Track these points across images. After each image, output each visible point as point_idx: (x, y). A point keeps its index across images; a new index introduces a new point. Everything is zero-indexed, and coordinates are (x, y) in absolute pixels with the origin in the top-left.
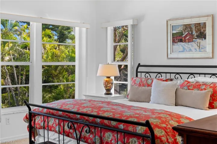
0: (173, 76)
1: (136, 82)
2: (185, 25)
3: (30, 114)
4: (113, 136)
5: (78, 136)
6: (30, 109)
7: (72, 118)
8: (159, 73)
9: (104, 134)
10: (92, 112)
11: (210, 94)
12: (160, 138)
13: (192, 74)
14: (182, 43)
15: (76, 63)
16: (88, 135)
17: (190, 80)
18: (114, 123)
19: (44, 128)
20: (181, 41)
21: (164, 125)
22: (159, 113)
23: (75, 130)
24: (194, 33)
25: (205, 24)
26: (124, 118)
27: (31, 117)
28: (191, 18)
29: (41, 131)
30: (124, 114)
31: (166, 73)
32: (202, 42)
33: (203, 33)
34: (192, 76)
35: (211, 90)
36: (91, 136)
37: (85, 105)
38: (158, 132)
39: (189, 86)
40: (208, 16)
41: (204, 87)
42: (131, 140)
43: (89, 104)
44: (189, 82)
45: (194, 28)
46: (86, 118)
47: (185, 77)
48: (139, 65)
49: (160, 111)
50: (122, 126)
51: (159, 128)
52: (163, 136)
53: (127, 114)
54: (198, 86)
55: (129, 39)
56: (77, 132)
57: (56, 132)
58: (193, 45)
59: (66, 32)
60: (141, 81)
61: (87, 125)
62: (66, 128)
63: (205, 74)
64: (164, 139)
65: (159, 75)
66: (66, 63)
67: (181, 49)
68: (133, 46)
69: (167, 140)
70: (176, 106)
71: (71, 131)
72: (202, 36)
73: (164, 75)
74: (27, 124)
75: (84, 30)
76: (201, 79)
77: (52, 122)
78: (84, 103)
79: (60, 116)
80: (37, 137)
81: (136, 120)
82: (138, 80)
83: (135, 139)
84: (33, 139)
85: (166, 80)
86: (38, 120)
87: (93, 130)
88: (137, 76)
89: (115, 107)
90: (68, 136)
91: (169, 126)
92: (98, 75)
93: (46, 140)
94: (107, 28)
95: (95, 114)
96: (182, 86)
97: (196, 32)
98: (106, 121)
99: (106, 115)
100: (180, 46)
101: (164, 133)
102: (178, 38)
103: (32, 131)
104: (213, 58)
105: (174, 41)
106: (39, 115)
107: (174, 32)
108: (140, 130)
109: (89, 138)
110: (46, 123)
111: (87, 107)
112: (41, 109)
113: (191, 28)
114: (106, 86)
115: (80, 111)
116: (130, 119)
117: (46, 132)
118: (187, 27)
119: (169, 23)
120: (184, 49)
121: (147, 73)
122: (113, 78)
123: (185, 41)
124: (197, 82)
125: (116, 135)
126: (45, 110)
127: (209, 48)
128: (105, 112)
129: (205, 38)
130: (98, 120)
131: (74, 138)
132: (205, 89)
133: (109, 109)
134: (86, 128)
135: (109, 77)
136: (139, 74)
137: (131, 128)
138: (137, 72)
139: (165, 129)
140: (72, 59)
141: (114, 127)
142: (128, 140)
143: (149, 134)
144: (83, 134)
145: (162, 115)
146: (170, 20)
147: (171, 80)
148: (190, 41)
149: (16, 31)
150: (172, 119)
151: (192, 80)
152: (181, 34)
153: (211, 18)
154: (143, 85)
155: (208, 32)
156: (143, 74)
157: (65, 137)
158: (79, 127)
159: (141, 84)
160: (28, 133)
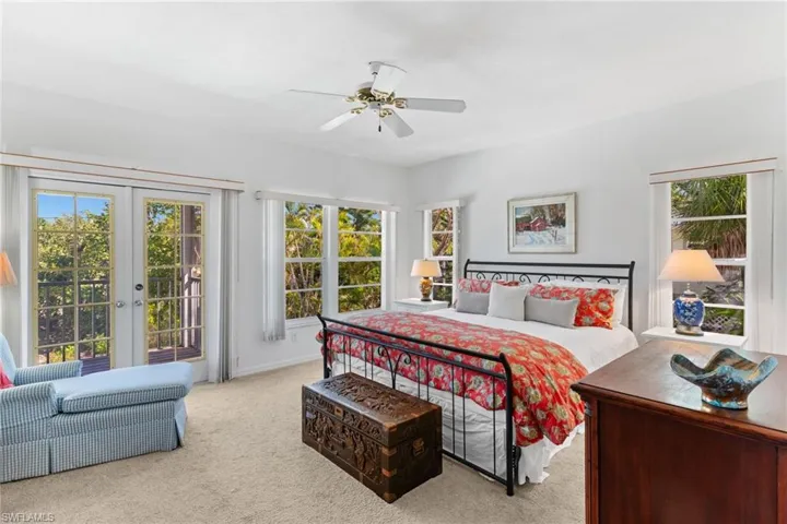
0: (517, 277)
1: (466, 285)
2: (534, 207)
3: (325, 331)
4: (446, 370)
5: (394, 367)
6: (325, 325)
7: (383, 341)
8: (497, 273)
9: (432, 366)
10: (413, 333)
11: (576, 305)
12: (519, 379)
13: (545, 275)
14: (529, 232)
15: (383, 259)
16: (407, 366)
17: (542, 283)
18: (447, 353)
19: (344, 352)
20: (528, 229)
21: (523, 359)
22: (513, 338)
23: (389, 357)
24: (548, 218)
25: (564, 205)
26: (461, 346)
27: (326, 336)
28: (544, 197)
29: (340, 356)
30: (462, 338)
31: (507, 273)
32: (560, 231)
33: (561, 218)
34: (545, 278)
35: (578, 299)
36: (412, 368)
37: (402, 322)
38: (516, 369)
39: (544, 293)
40: (567, 194)
41: (566, 295)
42: (473, 378)
43: (406, 321)
44: (543, 288)
45: (547, 211)
46: (406, 342)
47: (535, 279)
48: (468, 262)
49: (512, 334)
50: (459, 358)
51: (517, 362)
52: (524, 376)
53: (466, 339)
54: (557, 293)
55: (455, 225)
56: (392, 361)
57: (361, 358)
58: (546, 235)
59: (365, 216)
60: (473, 284)
61: (407, 353)
62: (376, 355)
63: (565, 275)
64: (526, 380)
65: (497, 276)
66: (369, 259)
67: (529, 240)
68: (459, 235)
69: (532, 382)
70: (525, 320)
71: (383, 359)
72: (560, 221)
73: (504, 276)
74: (321, 345)
75: (393, 215)
76: (561, 283)
77: (355, 344)
78: (399, 319)
79: (367, 337)
80: (334, 363)
81: (478, 350)
82: (468, 283)
83: (480, 378)
84: (329, 366)
85: (510, 284)
86: (336, 340)
87: (416, 360)
88: (465, 277)
89: (445, 326)
90: (378, 365)
91: (531, 360)
92: (413, 274)
93: (347, 371)
94: (423, 212)
95: (417, 337)
96: (533, 292)
97: (551, 217)
98: (435, 349)
99: (433, 339)
100: (526, 235)
101: (524, 371)
102: (524, 225)
103: (328, 354)
104: (576, 252)
105: (518, 230)
106: (336, 333)
107: (519, 217)
108: (487, 365)
109: (410, 371)
110: (347, 347)
111: (405, 325)
112: (340, 326)
113: (543, 211)
114: (423, 290)
115: (395, 332)
116: (470, 348)
117: (347, 356)
118: (538, 209)
119: (511, 204)
120: (533, 240)
121: (480, 272)
122: (431, 279)
123: (534, 229)
124: (555, 288)
125: (450, 370)
126: (346, 328)
127: (570, 239)
128: (432, 334)
129: (564, 225)
130: (423, 347)
131: (387, 369)
132: (568, 298)
133: (437, 330)
134: (405, 357)
135: (427, 278)
136: (468, 274)
137: (473, 362)
138: (466, 271)
139: (525, 364)
140: (377, 252)
141: (447, 358)
142: (469, 377)
143: (503, 372)
144: (400, 364)
145: (516, 341)
146: (512, 200)
147: (517, 284)
148: (541, 229)
149: (304, 214)
150: (533, 349)
151: (546, 283)
152: (528, 219)
153: (572, 197)
154: (477, 290)
155: (569, 216)
156: (474, 274)
157: (374, 367)
158: (395, 354)
159: (473, 289)
160: (322, 357)
